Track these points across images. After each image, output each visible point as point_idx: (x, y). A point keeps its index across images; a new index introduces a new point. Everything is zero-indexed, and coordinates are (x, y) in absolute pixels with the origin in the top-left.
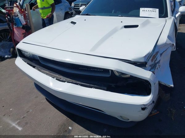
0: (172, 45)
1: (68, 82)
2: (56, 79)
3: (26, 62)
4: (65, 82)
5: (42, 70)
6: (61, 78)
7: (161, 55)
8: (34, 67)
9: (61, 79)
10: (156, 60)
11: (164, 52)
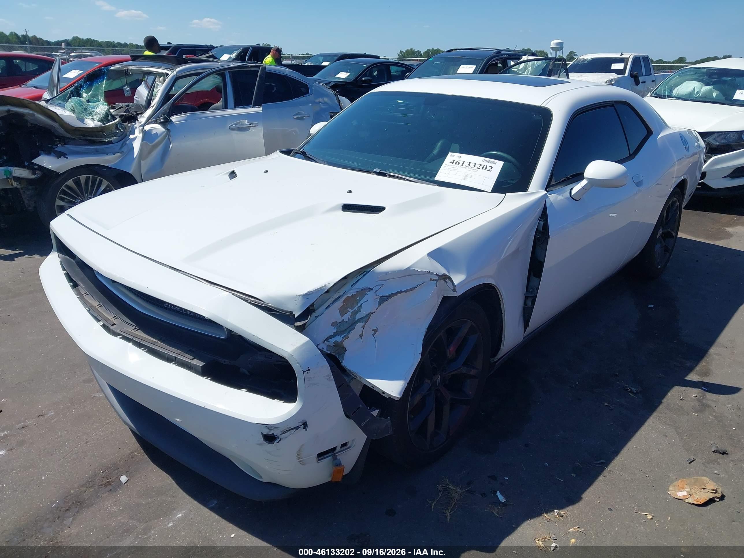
0: (437, 278)
1: (125, 338)
2: (104, 326)
3: (64, 269)
4: (115, 334)
5: (88, 298)
6: (114, 324)
7: (383, 299)
8: (75, 286)
9: (112, 328)
10: (359, 310)
11: (401, 292)
